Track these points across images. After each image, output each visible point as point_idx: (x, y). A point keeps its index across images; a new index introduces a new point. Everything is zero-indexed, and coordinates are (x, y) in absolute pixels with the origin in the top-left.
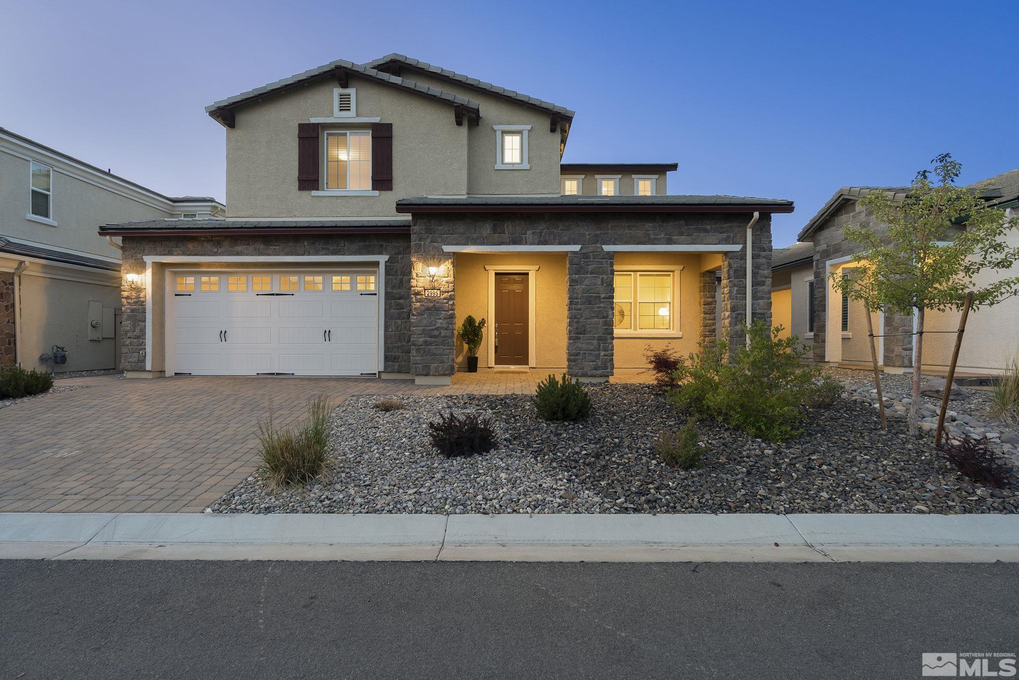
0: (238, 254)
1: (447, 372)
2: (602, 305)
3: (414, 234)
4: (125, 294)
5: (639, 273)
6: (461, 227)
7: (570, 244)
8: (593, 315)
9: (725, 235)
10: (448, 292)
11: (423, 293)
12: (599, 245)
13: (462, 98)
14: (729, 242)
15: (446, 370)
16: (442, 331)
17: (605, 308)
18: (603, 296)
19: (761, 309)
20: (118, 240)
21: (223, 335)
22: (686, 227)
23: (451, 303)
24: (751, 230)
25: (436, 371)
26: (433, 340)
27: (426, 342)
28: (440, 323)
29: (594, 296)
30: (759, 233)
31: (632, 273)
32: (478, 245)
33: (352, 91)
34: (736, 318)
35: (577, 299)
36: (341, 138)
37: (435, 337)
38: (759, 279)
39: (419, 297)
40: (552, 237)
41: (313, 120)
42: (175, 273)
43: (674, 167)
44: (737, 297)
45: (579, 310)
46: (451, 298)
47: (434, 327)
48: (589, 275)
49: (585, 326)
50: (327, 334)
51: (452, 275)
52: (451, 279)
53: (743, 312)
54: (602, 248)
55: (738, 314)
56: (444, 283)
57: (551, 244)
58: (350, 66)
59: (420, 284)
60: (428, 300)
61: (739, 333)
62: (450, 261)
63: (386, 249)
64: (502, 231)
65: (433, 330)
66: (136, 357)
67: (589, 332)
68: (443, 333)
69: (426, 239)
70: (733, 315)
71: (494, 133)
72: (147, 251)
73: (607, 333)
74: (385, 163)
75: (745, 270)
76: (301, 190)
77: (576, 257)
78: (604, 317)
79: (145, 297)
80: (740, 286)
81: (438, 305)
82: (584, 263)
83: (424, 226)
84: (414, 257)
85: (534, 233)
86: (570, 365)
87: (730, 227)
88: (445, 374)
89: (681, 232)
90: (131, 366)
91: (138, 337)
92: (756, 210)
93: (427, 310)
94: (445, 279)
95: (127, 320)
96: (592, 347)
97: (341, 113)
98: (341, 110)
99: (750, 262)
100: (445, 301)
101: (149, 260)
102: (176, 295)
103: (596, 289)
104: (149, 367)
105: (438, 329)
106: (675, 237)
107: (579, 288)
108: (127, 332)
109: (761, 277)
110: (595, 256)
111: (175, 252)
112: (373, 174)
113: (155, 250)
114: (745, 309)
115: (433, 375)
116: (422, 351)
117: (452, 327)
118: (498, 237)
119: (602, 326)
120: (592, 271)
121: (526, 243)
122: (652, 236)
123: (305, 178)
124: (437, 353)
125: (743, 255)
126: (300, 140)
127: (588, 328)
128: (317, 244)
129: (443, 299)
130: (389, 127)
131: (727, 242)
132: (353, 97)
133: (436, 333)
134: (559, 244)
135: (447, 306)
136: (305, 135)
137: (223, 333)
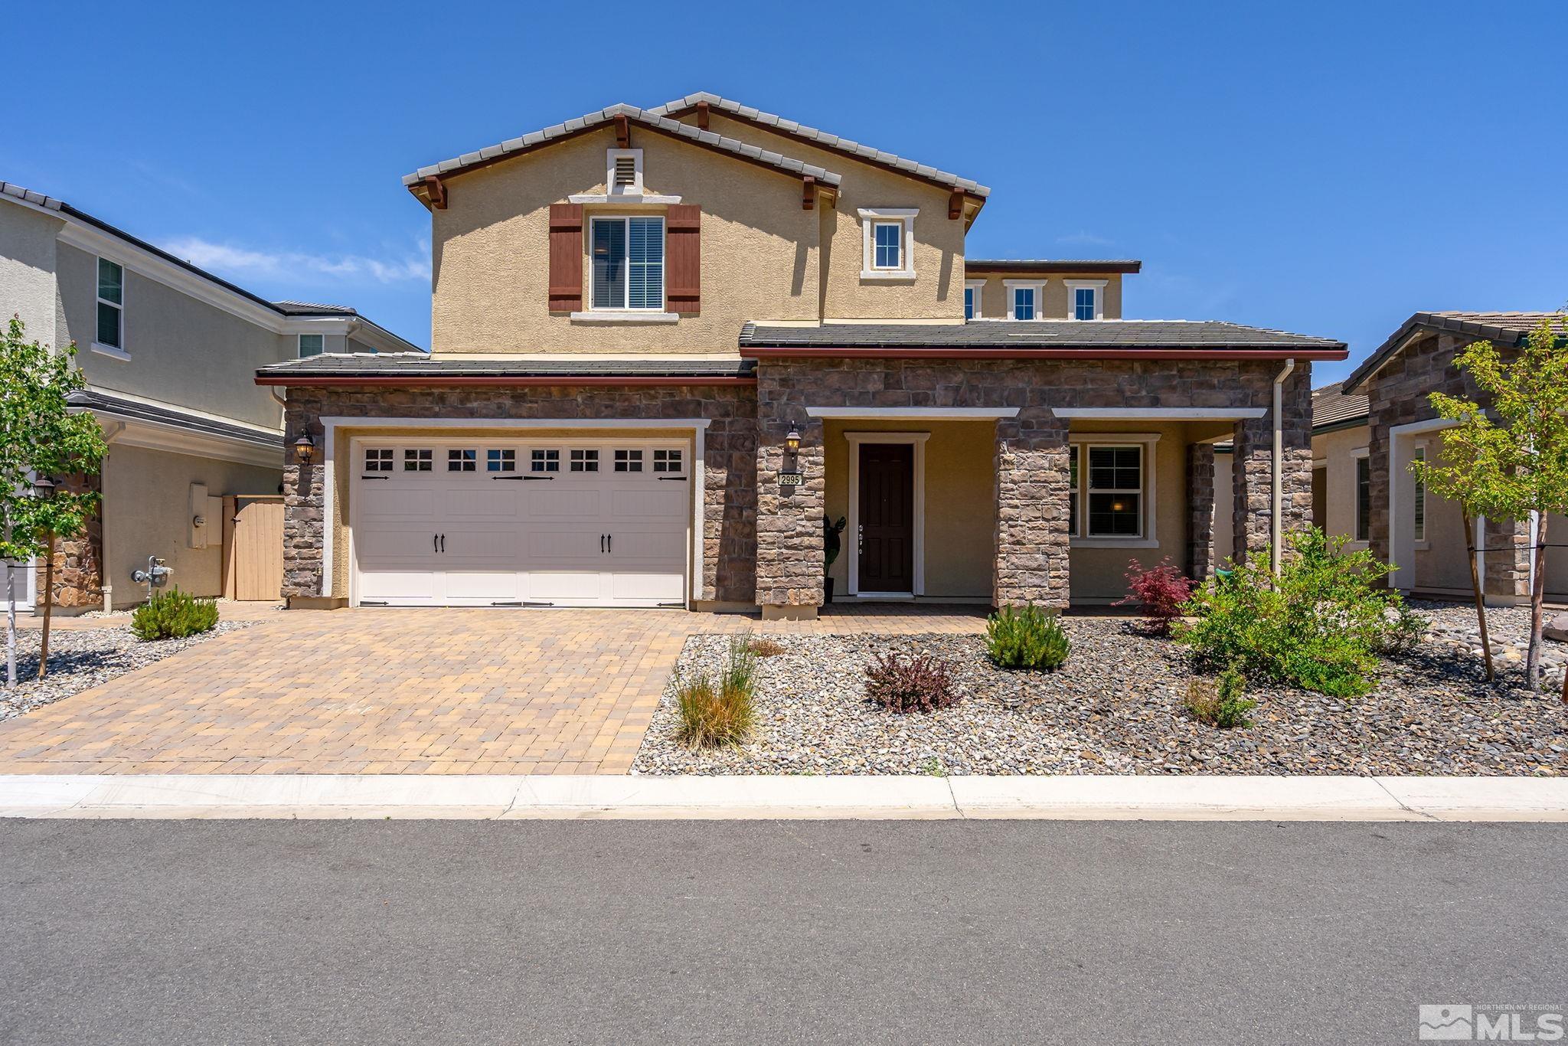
1: (813, 602)
2: (1051, 500)
3: (763, 388)
4: (290, 476)
5: (1089, 446)
6: (834, 378)
7: (1002, 406)
8: (1037, 515)
9: (1239, 393)
10: (814, 478)
11: (776, 479)
12: (1045, 408)
13: (814, 167)
14: (1247, 403)
15: (811, 598)
17: (1055, 504)
19: (1295, 507)
20: (281, 390)
23: (818, 494)
24: (1281, 387)
25: (795, 600)
26: (792, 551)
27: (779, 554)
28: (802, 525)
29: (1040, 487)
30: (1293, 390)
31: (1078, 446)
32: (859, 406)
33: (636, 154)
35: (1012, 490)
37: (794, 548)
39: (769, 485)
40: (976, 394)
41: (574, 200)
42: (363, 444)
43: (1134, 268)
44: (1258, 489)
46: (819, 488)
47: (794, 533)
49: (1024, 532)
51: (822, 453)
52: (819, 458)
53: (1268, 512)
54: (1051, 413)
55: (1260, 514)
56: (807, 465)
57: (974, 405)
58: (636, 116)
59: (773, 466)
62: (818, 430)
63: (706, 409)
64: (898, 385)
65: (792, 537)
66: (308, 576)
67: (1031, 541)
68: (807, 541)
69: (780, 395)
70: (1252, 516)
71: (860, 221)
72: (325, 408)
73: (1058, 544)
74: (688, 269)
75: (1271, 447)
76: (553, 311)
77: (1011, 426)
78: (1054, 519)
79: (322, 481)
80: (1263, 472)
81: (799, 498)
82: (1024, 434)
83: (777, 377)
84: (764, 424)
85: (946, 388)
86: (1001, 591)
87: (1248, 380)
88: (808, 605)
89: (1173, 388)
90: (299, 591)
91: (310, 546)
92: (1290, 356)
93: (782, 506)
94: (811, 458)
95: (293, 517)
96: (1035, 565)
97: (619, 188)
98: (620, 183)
99: (1278, 434)
100: (809, 493)
101: (330, 423)
102: (364, 478)
103: (1042, 475)
104: (327, 592)
105: (800, 535)
106: (1163, 396)
107: (1016, 474)
108: (291, 537)
109: (1295, 458)
110: (1041, 424)
111: (371, 410)
112: (668, 286)
113: (338, 406)
114: (1272, 508)
115: (791, 605)
116: (775, 569)
117: (821, 532)
118: (892, 394)
119: (1051, 532)
120: (1036, 448)
121: (935, 405)
122: (1128, 394)
123: (560, 291)
124: (798, 571)
125: (1268, 424)
126: (553, 229)
127: (1030, 535)
128: (597, 401)
129: (807, 489)
130: (695, 211)
131: (1243, 403)
132: (639, 163)
133: (796, 541)
134: (986, 405)
135: (812, 500)
136: (561, 223)
137: (439, 539)
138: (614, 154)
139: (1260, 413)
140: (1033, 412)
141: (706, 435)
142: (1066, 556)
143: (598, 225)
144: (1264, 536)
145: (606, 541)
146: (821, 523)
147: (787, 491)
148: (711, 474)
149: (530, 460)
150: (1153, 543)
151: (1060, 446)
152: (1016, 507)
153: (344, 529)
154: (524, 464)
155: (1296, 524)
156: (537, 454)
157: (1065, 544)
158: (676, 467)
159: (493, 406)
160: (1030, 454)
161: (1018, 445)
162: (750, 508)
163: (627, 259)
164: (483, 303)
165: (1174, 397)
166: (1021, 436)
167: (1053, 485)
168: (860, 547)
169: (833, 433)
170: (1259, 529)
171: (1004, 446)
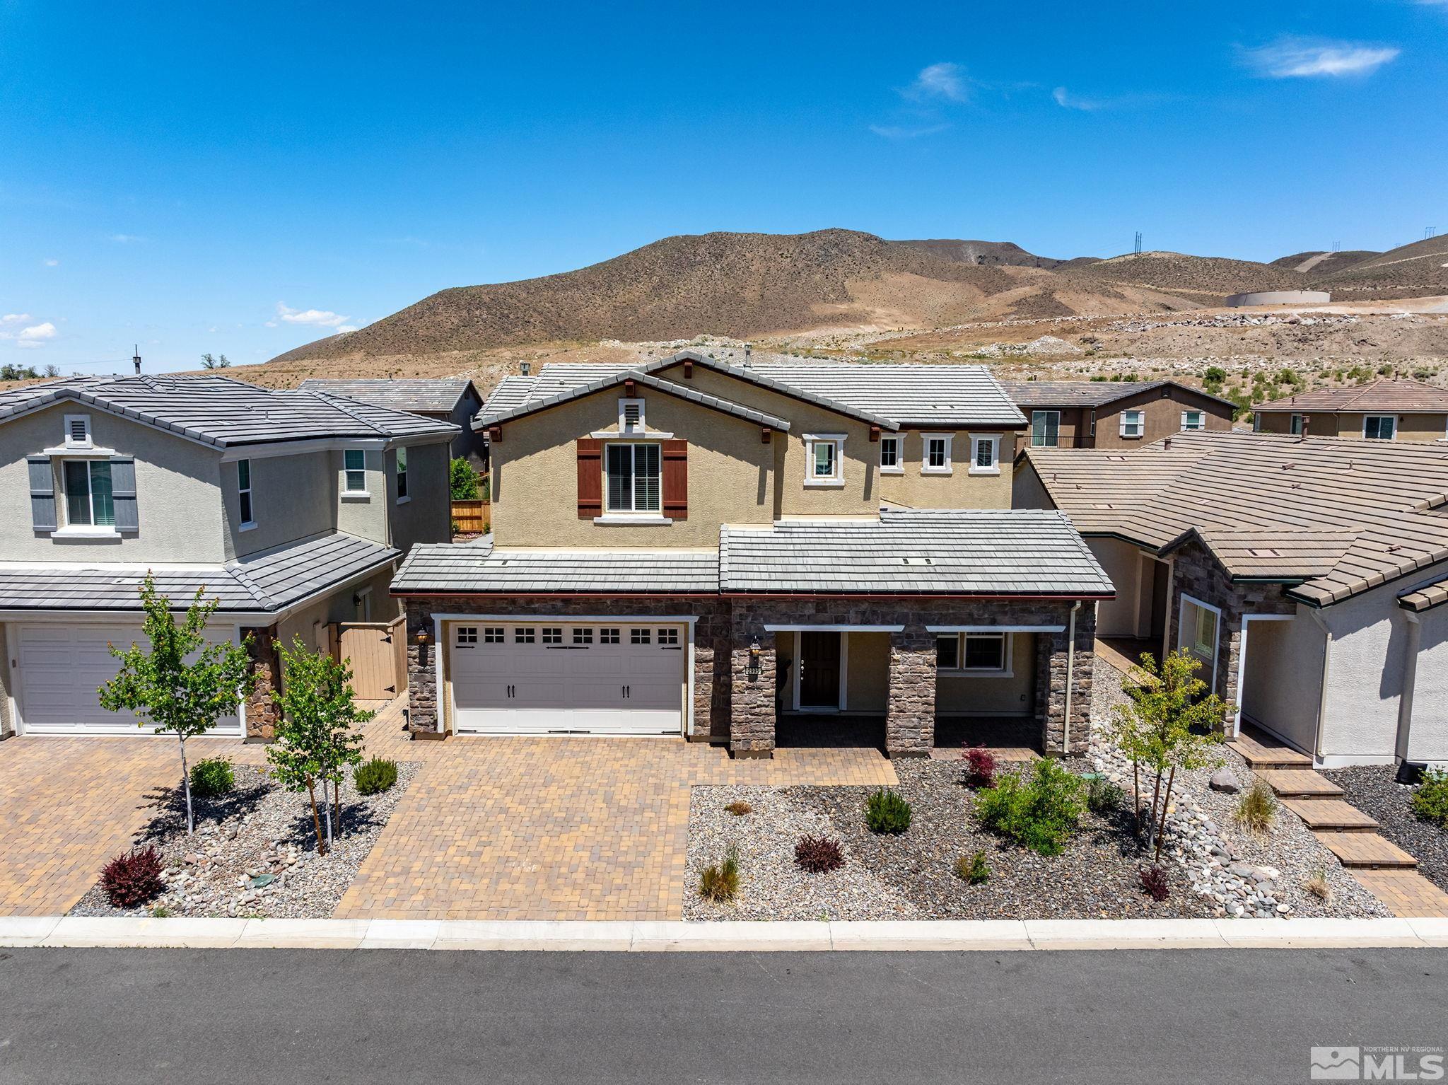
1: (767, 749)
2: (923, 684)
6: (782, 606)
7: (893, 624)
8: (914, 694)
9: (1049, 616)
10: (769, 670)
11: (743, 672)
12: (920, 625)
14: (1053, 622)
15: (767, 746)
17: (926, 687)
19: (1081, 688)
23: (772, 681)
24: (1074, 615)
25: (756, 747)
27: (746, 719)
28: (761, 700)
29: (916, 676)
30: (1083, 613)
33: (640, 403)
35: (898, 678)
37: (755, 714)
39: (739, 674)
40: (875, 617)
41: (594, 435)
42: (457, 625)
44: (1058, 677)
46: (772, 677)
47: (755, 705)
49: (905, 705)
51: (774, 654)
52: (773, 658)
54: (923, 629)
55: (1058, 693)
56: (765, 662)
57: (875, 624)
59: (741, 663)
61: (1058, 712)
62: (772, 640)
63: (695, 610)
64: (825, 610)
65: (754, 708)
66: (427, 719)
67: (910, 710)
68: (764, 710)
69: (747, 617)
70: (1053, 694)
71: (804, 443)
72: (434, 607)
73: (927, 712)
74: (678, 488)
75: (1067, 650)
76: (581, 516)
77: (899, 637)
78: (925, 696)
79: (434, 656)
80: (1061, 666)
81: (758, 683)
82: (908, 642)
83: (745, 605)
84: (736, 636)
85: (857, 612)
86: (889, 742)
87: (1055, 607)
88: (765, 750)
89: (1005, 613)
90: (422, 729)
91: (428, 699)
92: (1079, 599)
93: (748, 688)
94: (767, 658)
95: (415, 680)
96: (912, 725)
97: (629, 427)
98: (629, 424)
99: (1072, 643)
100: (766, 679)
101: (437, 618)
102: (457, 647)
103: (918, 668)
104: (441, 730)
105: (759, 706)
106: (999, 617)
107: (901, 667)
108: (415, 693)
109: (1083, 657)
110: (918, 636)
111: (466, 609)
112: (664, 498)
113: (442, 606)
114: (1066, 689)
115: (753, 751)
116: (743, 728)
117: (773, 704)
118: (821, 616)
119: (923, 704)
120: (914, 651)
121: (849, 623)
122: (976, 616)
123: (586, 501)
124: (758, 729)
125: (1065, 637)
126: (579, 457)
127: (909, 706)
128: (620, 603)
129: (766, 677)
130: (683, 445)
131: (1051, 623)
132: (642, 409)
133: (757, 710)
134: (883, 623)
135: (768, 684)
136: (585, 452)
137: (511, 688)
138: (623, 403)
139: (1061, 629)
140: (913, 628)
141: (695, 626)
142: (932, 719)
143: (610, 448)
144: (1060, 707)
145: (626, 690)
146: (774, 699)
147: (753, 678)
148: (699, 652)
149: (572, 636)
150: (1010, 674)
151: (930, 649)
152: (901, 689)
153: (447, 683)
154: (568, 638)
155: (1081, 699)
156: (577, 631)
157: (932, 712)
158: (674, 641)
159: (549, 606)
160: (911, 655)
161: (903, 648)
162: (726, 675)
163: (633, 475)
164: (530, 510)
165: (1007, 618)
166: (905, 644)
167: (925, 675)
168: (802, 675)
169: (781, 641)
170: (1057, 702)
171: (894, 650)
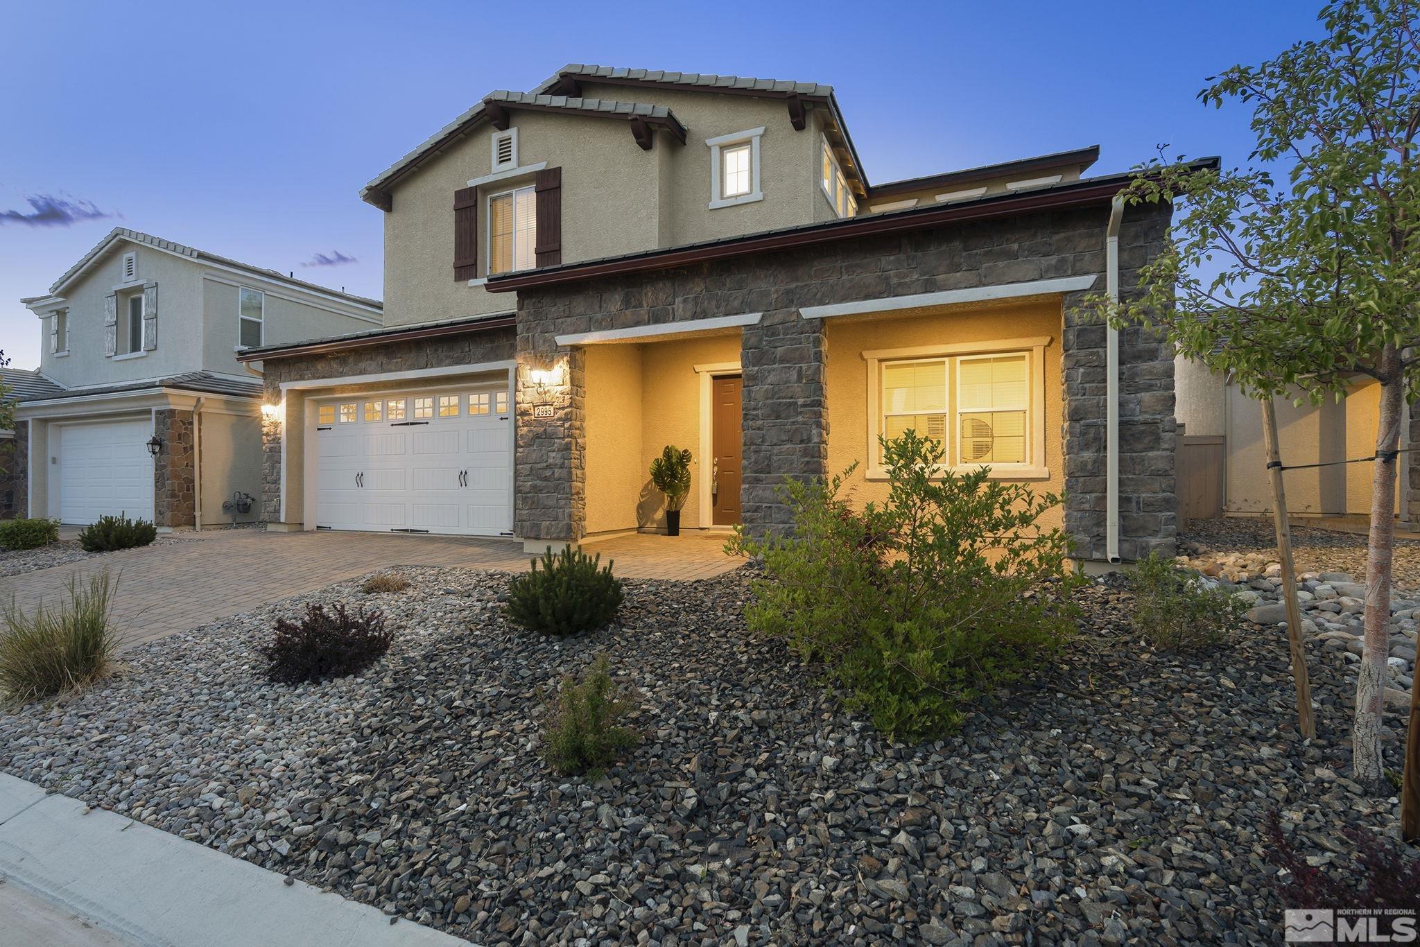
0: (362, 373)
1: (562, 535)
2: (800, 418)
3: (520, 322)
4: (265, 430)
5: (959, 359)
6: (580, 304)
7: (744, 313)
8: (784, 438)
9: (1053, 260)
10: (563, 408)
11: (531, 412)
12: (793, 309)
13: (645, 106)
14: (1065, 271)
15: (561, 532)
16: (556, 470)
17: (804, 423)
18: (801, 401)
19: (1146, 412)
20: (258, 365)
21: (360, 476)
22: (964, 254)
23: (567, 425)
24: (1116, 238)
25: (547, 533)
26: (545, 484)
27: (534, 487)
28: (554, 458)
29: (786, 403)
30: (1142, 243)
31: (946, 359)
32: (604, 329)
33: (512, 132)
34: (1083, 434)
35: (754, 409)
36: (506, 200)
37: (546, 479)
38: (1141, 346)
39: (526, 418)
40: (714, 303)
41: (471, 183)
42: (318, 402)
44: (1085, 389)
45: (759, 429)
46: (567, 418)
47: (545, 465)
48: (776, 366)
49: (769, 458)
50: (463, 475)
51: (568, 382)
52: (567, 387)
53: (1099, 421)
54: (799, 315)
55: (1088, 426)
56: (558, 395)
57: (714, 316)
58: (504, 98)
59: (528, 399)
60: (538, 422)
61: (1089, 467)
62: (565, 359)
65: (544, 469)
68: (557, 472)
69: (535, 327)
70: (1075, 429)
71: (709, 152)
74: (551, 226)
76: (457, 278)
77: (753, 335)
79: (280, 432)
81: (550, 430)
82: (768, 343)
83: (532, 309)
88: (559, 537)
90: (269, 517)
91: (275, 482)
93: (537, 438)
96: (782, 497)
97: (500, 166)
98: (501, 161)
100: (559, 423)
101: (284, 388)
102: (318, 429)
103: (789, 389)
104: (282, 518)
105: (551, 466)
106: (941, 277)
107: (759, 390)
108: (266, 476)
110: (788, 330)
112: (537, 245)
113: (289, 374)
114: (1105, 416)
115: (544, 538)
118: (632, 314)
119: (800, 457)
120: (782, 358)
121: (674, 319)
123: (460, 263)
124: (549, 504)
126: (457, 213)
129: (557, 420)
130: (556, 174)
132: (514, 140)
133: (548, 472)
135: (561, 431)
136: (461, 205)
139: (1086, 281)
140: (778, 316)
143: (492, 199)
145: (464, 477)
161: (762, 356)
166: (765, 345)
170: (1087, 446)
